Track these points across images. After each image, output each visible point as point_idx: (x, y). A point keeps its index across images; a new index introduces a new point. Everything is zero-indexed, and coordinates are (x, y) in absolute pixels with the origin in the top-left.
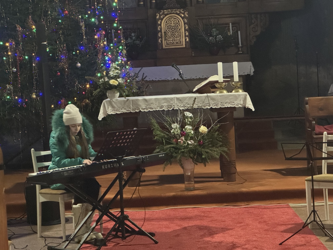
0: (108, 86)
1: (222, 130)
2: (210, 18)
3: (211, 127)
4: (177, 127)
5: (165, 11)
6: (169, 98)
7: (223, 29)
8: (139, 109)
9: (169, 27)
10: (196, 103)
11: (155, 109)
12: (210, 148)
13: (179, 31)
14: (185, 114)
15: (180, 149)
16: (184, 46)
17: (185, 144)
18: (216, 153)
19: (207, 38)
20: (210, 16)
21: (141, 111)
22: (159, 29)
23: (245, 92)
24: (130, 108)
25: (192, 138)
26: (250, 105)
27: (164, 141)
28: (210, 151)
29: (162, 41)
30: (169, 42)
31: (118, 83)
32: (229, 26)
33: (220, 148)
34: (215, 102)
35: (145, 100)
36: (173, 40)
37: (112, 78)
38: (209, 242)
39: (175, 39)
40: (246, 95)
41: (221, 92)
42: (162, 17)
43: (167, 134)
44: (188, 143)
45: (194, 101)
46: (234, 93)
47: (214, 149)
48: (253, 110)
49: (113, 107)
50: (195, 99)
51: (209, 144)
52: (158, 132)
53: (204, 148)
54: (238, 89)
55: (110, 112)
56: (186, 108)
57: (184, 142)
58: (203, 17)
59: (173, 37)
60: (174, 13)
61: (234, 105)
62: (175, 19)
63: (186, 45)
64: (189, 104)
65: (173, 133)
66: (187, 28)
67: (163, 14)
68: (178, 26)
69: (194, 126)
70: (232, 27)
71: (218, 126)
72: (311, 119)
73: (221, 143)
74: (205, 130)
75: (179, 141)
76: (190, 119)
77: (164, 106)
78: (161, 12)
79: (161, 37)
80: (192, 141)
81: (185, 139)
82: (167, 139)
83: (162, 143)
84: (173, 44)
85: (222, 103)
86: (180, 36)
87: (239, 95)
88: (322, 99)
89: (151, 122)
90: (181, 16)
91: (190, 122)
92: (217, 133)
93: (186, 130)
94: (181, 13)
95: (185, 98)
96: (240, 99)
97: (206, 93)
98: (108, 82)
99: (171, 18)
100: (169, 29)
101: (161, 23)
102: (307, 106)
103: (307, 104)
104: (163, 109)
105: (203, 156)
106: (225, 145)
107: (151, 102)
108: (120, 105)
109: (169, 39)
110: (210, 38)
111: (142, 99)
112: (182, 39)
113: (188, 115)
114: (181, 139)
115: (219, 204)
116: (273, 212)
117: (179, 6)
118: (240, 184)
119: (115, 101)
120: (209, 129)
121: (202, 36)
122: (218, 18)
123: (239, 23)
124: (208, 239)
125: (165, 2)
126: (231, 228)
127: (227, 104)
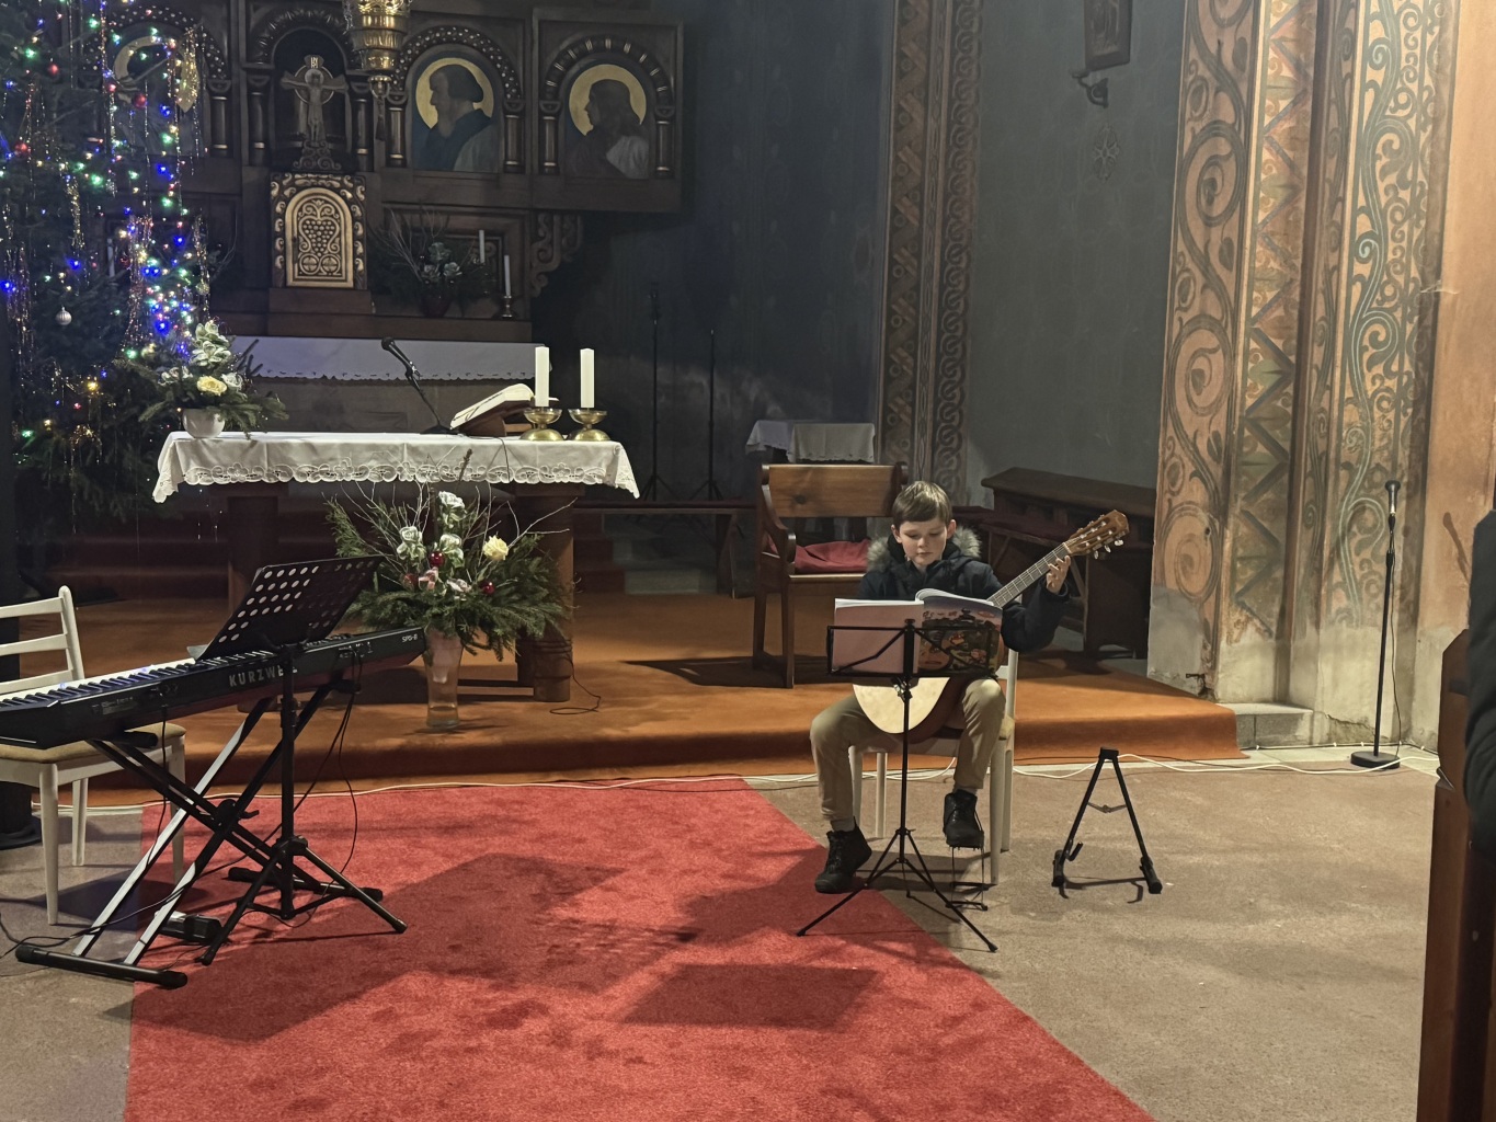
0: (192, 397)
2: (424, 212)
3: (515, 541)
4: (416, 538)
5: (297, 176)
6: (387, 447)
7: (460, 244)
8: (291, 474)
9: (309, 226)
10: (470, 465)
11: (341, 476)
12: (515, 606)
13: (337, 240)
14: (443, 500)
15: (428, 607)
16: (350, 284)
17: (442, 590)
18: (533, 620)
19: (416, 268)
20: (425, 204)
21: (297, 479)
22: (278, 229)
23: (613, 439)
24: (258, 469)
25: (460, 573)
26: (626, 479)
27: (375, 580)
28: (517, 616)
29: (284, 263)
30: (306, 267)
31: (225, 388)
32: (478, 240)
33: (543, 606)
34: (526, 466)
35: (311, 448)
36: (317, 264)
37: (205, 371)
38: (572, 925)
39: (326, 261)
40: (617, 451)
41: (542, 438)
42: (287, 193)
44: (449, 587)
45: (466, 459)
46: (578, 441)
47: (528, 609)
48: (637, 495)
49: (204, 463)
50: (470, 452)
51: (511, 594)
52: (354, 551)
53: (495, 603)
54: (593, 431)
55: (193, 477)
56: (435, 478)
57: (437, 583)
58: (404, 206)
59: (319, 254)
60: (323, 186)
61: (581, 476)
62: (326, 202)
63: (355, 280)
64: (446, 467)
65: (403, 554)
66: (360, 232)
67: (292, 184)
68: (333, 224)
69: (467, 537)
70: (486, 242)
71: (536, 537)
72: (781, 526)
73: (545, 592)
74: (503, 551)
75: (421, 579)
76: (456, 513)
77: (370, 471)
78: (285, 178)
79: (284, 253)
80: (462, 581)
81: (440, 576)
82: (386, 572)
83: (371, 586)
84: (316, 275)
85: (545, 469)
86: (340, 253)
87: (598, 450)
88: (806, 470)
89: (333, 519)
90: (344, 198)
91: (454, 522)
92: (537, 560)
93: (443, 546)
94: (344, 186)
95: (436, 449)
96: (598, 461)
97: (496, 437)
98: (192, 383)
99: (316, 200)
100: (307, 232)
101: (284, 210)
102: (766, 488)
103: (766, 482)
104: (367, 477)
105: (497, 631)
106: (554, 595)
107: (330, 454)
108: (226, 459)
109: (306, 260)
110: (427, 268)
111: (301, 445)
112: (346, 263)
113: (452, 503)
114: (429, 575)
115: (536, 776)
116: (711, 806)
117: (340, 166)
118: (589, 710)
119: (211, 444)
120: (511, 545)
121: (405, 261)
122: (449, 214)
123: (502, 234)
124: (563, 912)
125: (298, 152)
126: (614, 865)
127: (560, 474)
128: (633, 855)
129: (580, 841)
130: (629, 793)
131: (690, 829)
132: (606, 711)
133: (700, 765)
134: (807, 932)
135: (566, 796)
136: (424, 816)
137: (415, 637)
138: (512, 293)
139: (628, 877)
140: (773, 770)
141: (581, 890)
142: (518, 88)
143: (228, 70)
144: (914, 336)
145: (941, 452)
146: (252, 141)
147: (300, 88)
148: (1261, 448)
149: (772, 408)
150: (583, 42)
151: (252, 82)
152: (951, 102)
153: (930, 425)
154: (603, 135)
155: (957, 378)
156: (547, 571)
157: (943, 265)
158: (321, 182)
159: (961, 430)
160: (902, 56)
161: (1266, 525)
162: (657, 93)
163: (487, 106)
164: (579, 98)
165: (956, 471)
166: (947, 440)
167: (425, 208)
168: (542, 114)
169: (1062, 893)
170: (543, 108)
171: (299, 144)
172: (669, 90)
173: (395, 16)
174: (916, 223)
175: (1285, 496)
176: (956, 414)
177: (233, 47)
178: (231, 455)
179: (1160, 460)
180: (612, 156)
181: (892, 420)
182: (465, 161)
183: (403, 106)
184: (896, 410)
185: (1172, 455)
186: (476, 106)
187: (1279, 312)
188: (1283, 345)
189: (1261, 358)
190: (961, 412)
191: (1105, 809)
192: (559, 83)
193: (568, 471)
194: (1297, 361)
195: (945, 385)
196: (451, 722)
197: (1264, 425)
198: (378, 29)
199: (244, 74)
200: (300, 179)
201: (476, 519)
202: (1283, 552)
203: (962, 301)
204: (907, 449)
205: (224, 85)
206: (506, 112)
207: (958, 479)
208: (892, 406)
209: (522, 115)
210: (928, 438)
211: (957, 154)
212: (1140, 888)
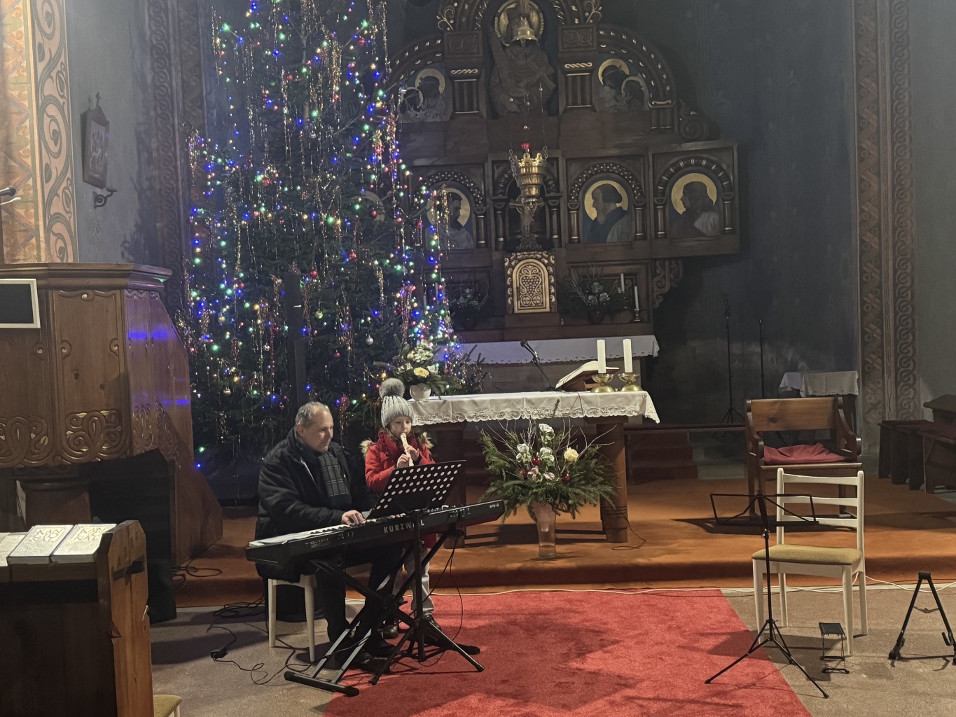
0: (411, 379)
1: (605, 455)
2: (589, 266)
3: (583, 451)
4: (525, 450)
5: (519, 254)
6: (515, 400)
7: (609, 283)
8: (464, 417)
9: (525, 280)
10: (559, 408)
11: (491, 417)
12: (583, 487)
13: (540, 286)
14: (541, 428)
15: (532, 488)
16: (548, 309)
17: (540, 479)
18: (592, 495)
19: (584, 298)
20: (590, 262)
21: (467, 420)
23: (644, 390)
24: (448, 416)
25: (551, 469)
26: (651, 412)
27: (504, 474)
28: (582, 493)
29: (513, 301)
30: (524, 303)
31: (428, 373)
32: (620, 279)
33: (599, 487)
34: (592, 407)
35: (475, 403)
36: (530, 300)
37: (419, 365)
38: (576, 671)
39: (534, 298)
40: (645, 396)
41: (602, 391)
42: (513, 263)
43: (510, 462)
44: (544, 478)
45: (557, 405)
46: (624, 391)
47: (589, 489)
48: (658, 421)
49: (420, 413)
50: (558, 401)
51: (580, 480)
52: (494, 458)
53: (571, 486)
54: (632, 386)
56: (541, 416)
57: (538, 475)
58: (579, 264)
59: (531, 295)
60: (532, 258)
61: (625, 412)
62: (534, 266)
63: (550, 307)
64: (547, 410)
65: (520, 459)
66: (553, 280)
67: (516, 258)
68: (538, 278)
69: (556, 448)
70: (625, 279)
71: (597, 448)
72: (756, 437)
73: (602, 479)
74: (575, 457)
75: (529, 473)
76: (549, 436)
77: (506, 414)
78: (512, 256)
79: (512, 296)
80: (551, 474)
81: (540, 471)
82: (510, 470)
83: (502, 477)
84: (530, 306)
85: (603, 408)
86: (542, 293)
87: (634, 396)
88: (776, 402)
89: (482, 441)
90: (543, 263)
91: (548, 441)
92: (594, 461)
93: (542, 454)
94: (543, 257)
95: (541, 400)
96: (634, 402)
97: (576, 391)
98: (411, 371)
99: (528, 265)
100: (524, 283)
101: (512, 273)
102: (750, 414)
103: (749, 410)
104: (504, 417)
105: (570, 502)
106: (609, 480)
107: (484, 406)
108: (431, 411)
109: (524, 299)
110: (590, 297)
111: (469, 401)
112: (545, 299)
113: (546, 430)
114: (533, 471)
115: (597, 586)
116: (692, 606)
117: (541, 246)
118: (634, 548)
119: (423, 403)
120: (582, 453)
121: (577, 294)
122: (603, 266)
123: (635, 275)
124: (575, 664)
125: (519, 241)
126: (617, 638)
127: (612, 411)
128: (631, 633)
130: (646, 597)
131: (673, 619)
132: (645, 548)
133: (696, 582)
134: (712, 682)
135: (609, 598)
136: (524, 607)
137: (498, 505)
138: (639, 307)
139: (621, 646)
140: (741, 585)
141: (590, 652)
142: (642, 193)
143: (485, 202)
144: (880, 316)
145: (902, 387)
146: (497, 237)
147: (518, 207)
149: (801, 364)
150: (678, 162)
151: (496, 206)
152: (893, 174)
153: (893, 369)
154: (691, 214)
155: (910, 340)
156: (603, 466)
157: (895, 271)
158: (531, 256)
159: (915, 372)
160: (861, 149)
162: (723, 186)
163: (624, 204)
164: (677, 194)
165: (913, 398)
166: (906, 379)
167: (590, 264)
168: (655, 205)
169: (893, 664)
170: (656, 202)
171: (520, 236)
172: (730, 183)
173: (538, 166)
174: (877, 247)
176: (911, 363)
177: (487, 188)
178: (433, 409)
180: (698, 224)
181: (869, 368)
182: (612, 237)
183: (578, 210)
184: (871, 362)
186: (618, 205)
190: (914, 361)
191: (926, 611)
192: (665, 187)
193: (617, 409)
195: (902, 345)
196: (552, 554)
198: (529, 175)
199: (492, 202)
200: (520, 256)
201: (563, 438)
203: (909, 292)
204: (880, 386)
205: (482, 210)
206: (635, 207)
207: (914, 403)
208: (867, 359)
209: (644, 206)
210: (893, 379)
211: (901, 203)
212: (948, 661)
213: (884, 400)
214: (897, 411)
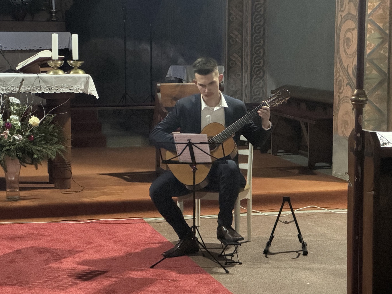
1: (58, 122)
3: (43, 118)
10: (23, 85)
12: (43, 146)
14: (11, 100)
15: (4, 146)
17: (10, 139)
18: (51, 152)
23: (87, 73)
25: (19, 132)
26: (93, 90)
28: (43, 150)
33: (55, 146)
34: (48, 86)
38: (58, 269)
40: (89, 78)
41: (55, 73)
44: (14, 138)
45: (21, 83)
46: (72, 74)
47: (49, 147)
48: (97, 97)
50: (23, 80)
51: (40, 141)
53: (34, 144)
54: (78, 70)
56: (8, 91)
57: (9, 136)
61: (73, 90)
64: (13, 87)
69: (21, 117)
71: (53, 116)
73: (57, 140)
74: (37, 122)
75: (1, 134)
76: (17, 106)
80: (20, 135)
81: (10, 133)
85: (57, 87)
87: (80, 78)
91: (16, 110)
92: (52, 126)
93: (11, 120)
95: (9, 79)
96: (80, 83)
97: (36, 73)
102: (159, 94)
103: (159, 91)
105: (35, 156)
106: (61, 140)
113: (15, 102)
114: (5, 133)
116: (126, 229)
118: (78, 192)
120: (42, 120)
126: (80, 250)
127: (63, 89)
128: (89, 246)
129: (68, 241)
130: (92, 225)
132: (85, 192)
135: (65, 226)
136: (2, 234)
138: (56, 8)
139: (85, 254)
144: (241, 25)
145: (255, 79)
148: (374, 72)
153: (249, 65)
155: (261, 44)
156: (57, 131)
159: (264, 68)
161: (378, 105)
165: (262, 87)
166: (258, 73)
169: (266, 257)
175: (386, 93)
176: (262, 61)
179: (335, 78)
181: (232, 64)
184: (234, 60)
185: (339, 76)
187: (380, 12)
188: (383, 25)
189: (373, 32)
190: (264, 60)
191: (286, 223)
193: (67, 87)
194: (389, 33)
195: (256, 47)
196: (16, 197)
197: (375, 61)
201: (26, 108)
202: (386, 118)
203: (262, 8)
204: (239, 78)
208: (232, 58)
210: (249, 72)
212: (299, 254)
213: (242, 89)
214: (251, 97)
